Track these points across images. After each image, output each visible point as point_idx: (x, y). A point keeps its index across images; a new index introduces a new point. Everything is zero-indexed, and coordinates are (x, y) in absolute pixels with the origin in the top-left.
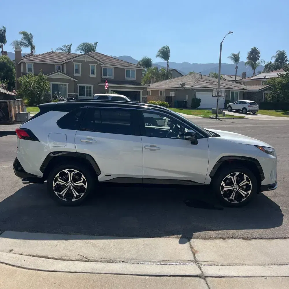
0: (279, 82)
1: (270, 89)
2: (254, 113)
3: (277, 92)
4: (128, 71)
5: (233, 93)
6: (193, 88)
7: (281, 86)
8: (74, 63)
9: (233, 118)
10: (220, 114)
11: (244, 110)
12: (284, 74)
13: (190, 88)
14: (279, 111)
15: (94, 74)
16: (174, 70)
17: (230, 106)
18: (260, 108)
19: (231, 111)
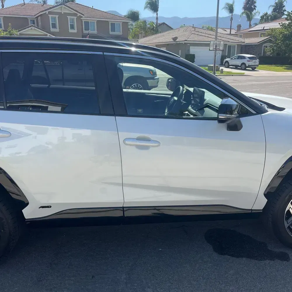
0: (281, 33)
1: (270, 41)
2: (253, 69)
3: (278, 44)
4: (113, 25)
5: (230, 47)
6: (186, 42)
7: (283, 37)
8: (50, 16)
9: (233, 76)
10: (217, 71)
11: (243, 66)
12: (286, 24)
13: (183, 42)
14: (279, 66)
15: (73, 28)
16: (164, 23)
17: (227, 62)
18: (261, 63)
19: (228, 67)
